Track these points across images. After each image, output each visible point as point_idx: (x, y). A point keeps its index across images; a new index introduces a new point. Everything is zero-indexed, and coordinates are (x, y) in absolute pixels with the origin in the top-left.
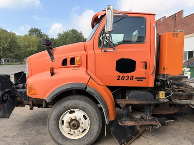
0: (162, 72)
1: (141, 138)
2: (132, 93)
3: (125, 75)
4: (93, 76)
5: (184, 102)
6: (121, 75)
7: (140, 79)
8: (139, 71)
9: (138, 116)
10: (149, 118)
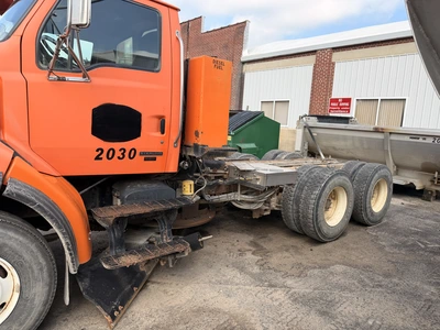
0: (192, 141)
1: (151, 286)
2: (131, 190)
3: (117, 146)
4: (23, 149)
5: (224, 198)
6: (106, 146)
7: (150, 157)
8: (149, 138)
9: (142, 241)
10: (167, 239)
